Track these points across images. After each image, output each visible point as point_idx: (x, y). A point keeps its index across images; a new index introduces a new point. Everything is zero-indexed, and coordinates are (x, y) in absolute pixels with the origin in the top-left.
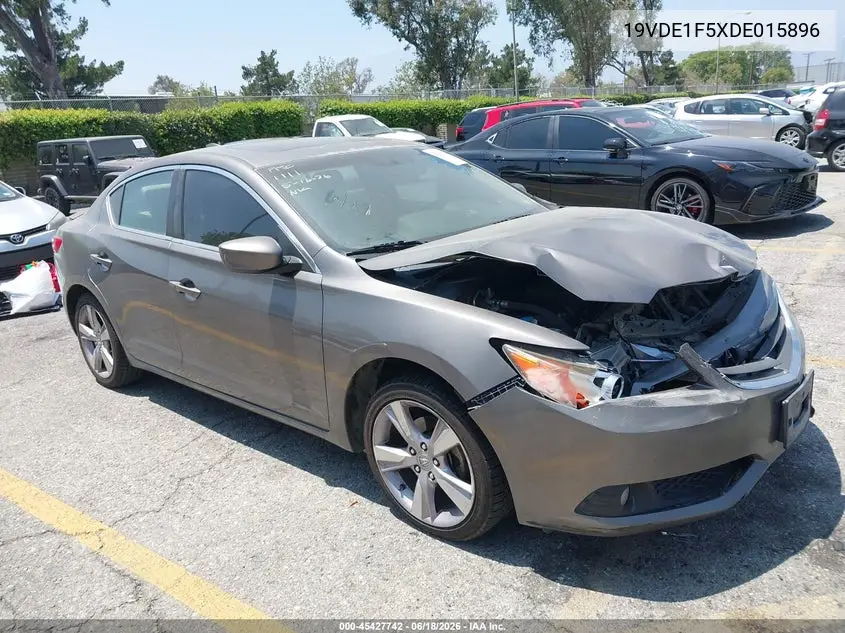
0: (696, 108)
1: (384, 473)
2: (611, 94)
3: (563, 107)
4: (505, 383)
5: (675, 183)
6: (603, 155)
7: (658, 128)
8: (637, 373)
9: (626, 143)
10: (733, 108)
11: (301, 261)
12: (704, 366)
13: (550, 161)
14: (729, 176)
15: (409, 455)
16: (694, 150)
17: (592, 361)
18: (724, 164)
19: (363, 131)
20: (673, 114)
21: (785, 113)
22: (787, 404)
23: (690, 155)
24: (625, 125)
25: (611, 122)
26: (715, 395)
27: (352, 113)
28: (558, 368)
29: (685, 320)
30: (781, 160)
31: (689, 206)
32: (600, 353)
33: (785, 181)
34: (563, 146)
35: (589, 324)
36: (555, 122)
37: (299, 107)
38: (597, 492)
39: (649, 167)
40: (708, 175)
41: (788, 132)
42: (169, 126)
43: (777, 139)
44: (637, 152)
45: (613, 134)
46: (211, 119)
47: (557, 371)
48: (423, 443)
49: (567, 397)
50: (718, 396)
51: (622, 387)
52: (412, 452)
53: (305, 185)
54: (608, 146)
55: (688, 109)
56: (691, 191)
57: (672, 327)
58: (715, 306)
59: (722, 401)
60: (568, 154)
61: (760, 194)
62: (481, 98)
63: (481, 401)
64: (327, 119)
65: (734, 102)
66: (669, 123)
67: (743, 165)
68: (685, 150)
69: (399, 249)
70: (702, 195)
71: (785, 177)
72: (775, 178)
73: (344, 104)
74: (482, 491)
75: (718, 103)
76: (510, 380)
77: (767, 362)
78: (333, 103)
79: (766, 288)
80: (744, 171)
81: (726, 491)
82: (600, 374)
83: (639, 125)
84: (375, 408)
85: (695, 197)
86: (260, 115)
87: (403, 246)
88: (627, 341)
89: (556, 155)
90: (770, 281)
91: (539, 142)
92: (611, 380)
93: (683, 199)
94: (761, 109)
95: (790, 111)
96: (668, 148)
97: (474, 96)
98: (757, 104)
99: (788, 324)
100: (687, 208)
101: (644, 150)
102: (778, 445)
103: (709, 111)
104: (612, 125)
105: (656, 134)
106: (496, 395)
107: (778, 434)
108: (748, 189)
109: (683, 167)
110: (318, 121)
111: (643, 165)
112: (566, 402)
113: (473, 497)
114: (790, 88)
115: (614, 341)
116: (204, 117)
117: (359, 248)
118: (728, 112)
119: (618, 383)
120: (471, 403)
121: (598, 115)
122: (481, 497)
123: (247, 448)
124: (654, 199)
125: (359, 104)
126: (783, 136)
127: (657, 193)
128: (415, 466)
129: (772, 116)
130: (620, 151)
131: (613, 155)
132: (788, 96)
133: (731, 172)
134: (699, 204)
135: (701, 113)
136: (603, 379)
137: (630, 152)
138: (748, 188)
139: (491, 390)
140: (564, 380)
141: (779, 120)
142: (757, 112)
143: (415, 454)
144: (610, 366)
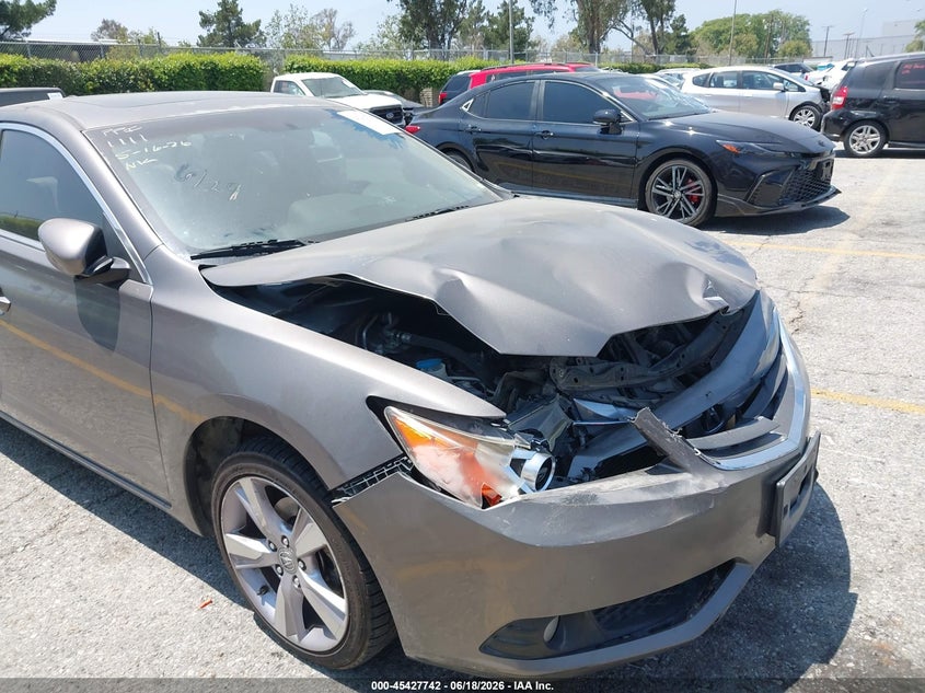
0: (705, 80)
1: (239, 570)
2: (616, 61)
3: (552, 71)
4: (385, 465)
5: (674, 165)
6: (594, 129)
7: (660, 99)
8: (583, 440)
9: (619, 115)
10: (745, 81)
11: (128, 266)
12: (670, 440)
13: (532, 135)
14: (735, 160)
15: (268, 552)
16: (696, 128)
17: (510, 434)
18: (729, 145)
19: (329, 92)
20: (680, 86)
21: (801, 89)
22: (782, 488)
23: (692, 133)
24: (620, 95)
25: (606, 90)
26: (685, 482)
27: (322, 71)
28: (459, 446)
29: (654, 362)
30: (793, 143)
31: (689, 193)
32: (523, 421)
33: (798, 166)
34: (547, 117)
35: (514, 374)
36: (540, 88)
37: (259, 63)
38: (510, 626)
39: (644, 146)
40: (711, 157)
41: (803, 112)
42: (100, 78)
43: (791, 118)
44: (632, 127)
45: (606, 104)
46: (152, 72)
47: (457, 451)
48: (284, 537)
49: (468, 490)
50: (690, 483)
51: (553, 471)
52: (272, 545)
53: (151, 155)
54: (600, 119)
55: (697, 82)
56: (691, 176)
57: (634, 373)
58: (696, 341)
59: (693, 491)
60: (555, 127)
61: (769, 182)
62: (471, 60)
63: (351, 491)
64: (287, 77)
65: (746, 75)
66: (671, 93)
67: (751, 147)
68: (685, 127)
69: (270, 251)
70: (703, 181)
71: (797, 163)
72: (787, 164)
73: (313, 61)
74: (357, 611)
75: (728, 75)
76: (392, 461)
77: (761, 425)
78: (299, 59)
79: (765, 316)
80: (751, 154)
81: (695, 614)
82: (519, 454)
83: (636, 95)
84: (221, 482)
85: (696, 183)
86: (212, 69)
87: (277, 247)
88: (569, 396)
89: (540, 129)
90: (771, 307)
91: (521, 111)
92: (535, 461)
93: (682, 185)
94: (776, 84)
95: (806, 87)
96: (668, 123)
97: (464, 58)
98: (771, 79)
99: (791, 367)
100: (687, 196)
101: (639, 126)
102: (767, 540)
103: (719, 84)
104: (605, 95)
105: (656, 107)
106: (373, 481)
107: (769, 524)
108: (756, 176)
109: (685, 147)
110: (276, 79)
111: (638, 143)
112: (468, 498)
113: (346, 618)
114: (807, 63)
115: (547, 399)
116: (143, 70)
117: (210, 247)
118: (739, 86)
119: (547, 464)
120: (337, 493)
121: (589, 81)
122: (356, 619)
123: (87, 513)
124: (649, 183)
125: (331, 63)
126: (797, 116)
127: (652, 177)
128: (277, 566)
129: (787, 93)
130: (613, 126)
131: (605, 131)
132: (804, 72)
133: (737, 155)
134: (700, 191)
135: (710, 86)
136: (524, 461)
137: (624, 126)
138: (754, 174)
139: (365, 475)
140: (468, 463)
141: (794, 97)
142: (770, 87)
143: (275, 550)
144: (536, 440)
